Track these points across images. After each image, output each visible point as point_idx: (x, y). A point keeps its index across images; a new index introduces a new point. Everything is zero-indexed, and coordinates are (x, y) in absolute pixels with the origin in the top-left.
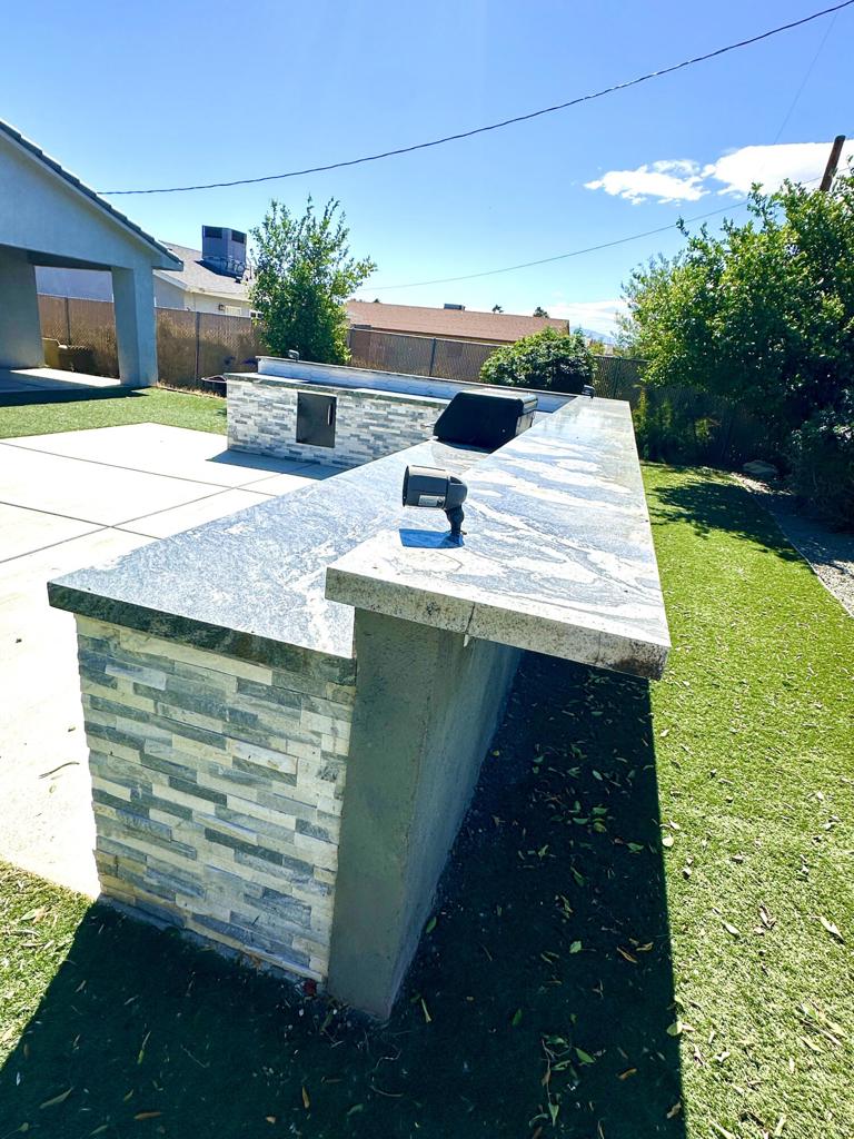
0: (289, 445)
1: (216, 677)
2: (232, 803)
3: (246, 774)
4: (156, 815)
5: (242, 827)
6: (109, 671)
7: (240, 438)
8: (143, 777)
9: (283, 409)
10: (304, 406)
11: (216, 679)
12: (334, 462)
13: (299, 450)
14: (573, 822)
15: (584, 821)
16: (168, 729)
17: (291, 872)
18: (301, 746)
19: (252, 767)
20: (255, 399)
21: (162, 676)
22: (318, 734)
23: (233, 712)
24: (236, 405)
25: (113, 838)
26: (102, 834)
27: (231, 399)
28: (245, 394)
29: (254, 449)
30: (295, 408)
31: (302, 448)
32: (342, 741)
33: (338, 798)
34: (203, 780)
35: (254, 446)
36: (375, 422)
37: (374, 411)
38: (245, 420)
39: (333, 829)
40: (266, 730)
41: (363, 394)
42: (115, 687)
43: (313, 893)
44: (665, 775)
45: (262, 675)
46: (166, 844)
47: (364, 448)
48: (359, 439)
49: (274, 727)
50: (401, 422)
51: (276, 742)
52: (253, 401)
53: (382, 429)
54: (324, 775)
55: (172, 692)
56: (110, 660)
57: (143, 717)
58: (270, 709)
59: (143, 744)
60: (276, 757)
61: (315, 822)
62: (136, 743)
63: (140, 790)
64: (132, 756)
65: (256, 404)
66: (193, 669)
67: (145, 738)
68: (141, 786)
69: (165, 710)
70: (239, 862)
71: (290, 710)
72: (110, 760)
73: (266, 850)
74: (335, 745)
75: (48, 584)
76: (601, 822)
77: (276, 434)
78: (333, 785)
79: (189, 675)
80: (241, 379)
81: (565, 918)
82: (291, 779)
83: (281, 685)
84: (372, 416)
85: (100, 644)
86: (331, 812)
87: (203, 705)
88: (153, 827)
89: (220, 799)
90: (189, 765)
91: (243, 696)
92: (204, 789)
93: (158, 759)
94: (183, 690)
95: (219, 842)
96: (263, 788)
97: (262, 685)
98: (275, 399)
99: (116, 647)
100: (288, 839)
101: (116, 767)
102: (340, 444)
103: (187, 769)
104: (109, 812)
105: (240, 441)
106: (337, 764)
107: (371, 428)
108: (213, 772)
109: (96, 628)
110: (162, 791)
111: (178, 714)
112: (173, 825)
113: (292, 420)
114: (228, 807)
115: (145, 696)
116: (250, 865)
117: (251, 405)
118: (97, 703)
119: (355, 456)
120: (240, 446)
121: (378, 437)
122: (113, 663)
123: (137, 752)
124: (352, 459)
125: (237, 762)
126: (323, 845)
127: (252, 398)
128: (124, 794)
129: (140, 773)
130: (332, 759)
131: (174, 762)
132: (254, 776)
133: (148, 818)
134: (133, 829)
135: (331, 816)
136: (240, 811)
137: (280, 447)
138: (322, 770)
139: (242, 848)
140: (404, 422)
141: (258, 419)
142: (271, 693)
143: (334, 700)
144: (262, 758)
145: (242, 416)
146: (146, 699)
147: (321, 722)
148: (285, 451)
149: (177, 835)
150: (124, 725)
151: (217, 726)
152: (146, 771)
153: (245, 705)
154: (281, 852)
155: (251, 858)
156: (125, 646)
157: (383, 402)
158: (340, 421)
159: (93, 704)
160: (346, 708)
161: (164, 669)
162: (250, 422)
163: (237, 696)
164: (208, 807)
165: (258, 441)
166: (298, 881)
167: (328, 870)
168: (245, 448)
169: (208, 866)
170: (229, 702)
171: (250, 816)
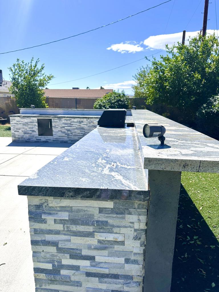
0: (36, 137)
1: (91, 209)
2: (97, 259)
3: (103, 246)
4: (63, 272)
5: (102, 268)
6: (43, 217)
7: (16, 137)
8: (58, 258)
9: (32, 125)
10: (40, 123)
11: (91, 210)
12: (53, 141)
13: (40, 138)
14: (190, 243)
15: (193, 242)
16: (69, 235)
17: (123, 280)
18: (126, 229)
19: (106, 242)
20: (21, 123)
21: (67, 214)
22: (133, 223)
23: (98, 222)
24: (14, 126)
25: (43, 287)
26: (38, 287)
27: (12, 124)
28: (17, 121)
29: (23, 140)
30: (37, 124)
31: (41, 137)
32: (142, 223)
33: (141, 246)
34: (85, 252)
35: (23, 139)
36: (67, 125)
37: (66, 122)
38: (18, 130)
39: (140, 258)
40: (111, 226)
41: (61, 117)
42: (46, 223)
43: (133, 287)
44: (208, 222)
45: (109, 204)
46: (68, 283)
47: (64, 135)
48: (62, 132)
49: (115, 224)
50: (76, 124)
51: (115, 230)
52: (21, 124)
53: (69, 128)
54: (136, 238)
55: (71, 219)
56: (43, 212)
57: (58, 233)
58: (113, 217)
59: (58, 243)
60: (116, 236)
61: (133, 258)
62: (55, 244)
63: (56, 263)
64: (53, 250)
65: (22, 124)
66: (80, 208)
67: (59, 241)
68: (56, 262)
69: (68, 227)
70: (101, 283)
71: (121, 216)
72: (43, 254)
73: (112, 275)
74: (139, 225)
75: (18, 186)
76: (198, 241)
77: (30, 134)
78: (139, 241)
79: (79, 211)
80: (15, 116)
81: (205, 276)
82: (122, 243)
83: (118, 207)
84: (65, 124)
85: (38, 207)
86: (139, 252)
87: (85, 222)
88: (63, 277)
89: (92, 258)
90: (78, 248)
91: (101, 214)
92: (85, 256)
93: (65, 248)
94: (76, 218)
95: (92, 277)
96: (111, 249)
97: (109, 208)
98: (29, 122)
99: (46, 206)
100: (122, 267)
101: (45, 256)
102: (55, 134)
103: (77, 249)
104: (42, 276)
105: (17, 138)
106: (140, 233)
107: (65, 128)
108: (89, 248)
109: (37, 200)
110: (67, 261)
111: (74, 228)
112: (71, 274)
113: (36, 128)
114: (96, 261)
115: (59, 223)
116: (106, 282)
117: (20, 125)
118: (37, 231)
119: (61, 138)
120: (17, 140)
121: (68, 130)
122: (45, 213)
123: (55, 248)
124: (60, 139)
125: (99, 241)
126: (137, 266)
127: (20, 122)
128: (49, 266)
129: (56, 256)
130: (139, 232)
131: (72, 248)
132: (107, 245)
133: (60, 274)
134: (53, 281)
135: (139, 254)
136: (101, 261)
137: (32, 138)
138: (135, 236)
139: (101, 276)
140: (77, 124)
141: (23, 129)
142: (113, 211)
143: (139, 208)
144: (111, 237)
145: (17, 129)
146: (59, 225)
147: (133, 218)
148: (34, 139)
149: (73, 278)
150: (49, 237)
151: (91, 229)
152: (60, 255)
153: (102, 218)
154: (119, 274)
155: (106, 280)
156: (50, 205)
157: (68, 119)
158: (53, 126)
159: (35, 232)
160: (143, 210)
161: (67, 211)
162: (20, 131)
163: (99, 215)
164: (87, 263)
165: (24, 137)
166: (126, 284)
167: (139, 276)
168: (19, 140)
169: (87, 288)
170: (96, 218)
171: (105, 262)
